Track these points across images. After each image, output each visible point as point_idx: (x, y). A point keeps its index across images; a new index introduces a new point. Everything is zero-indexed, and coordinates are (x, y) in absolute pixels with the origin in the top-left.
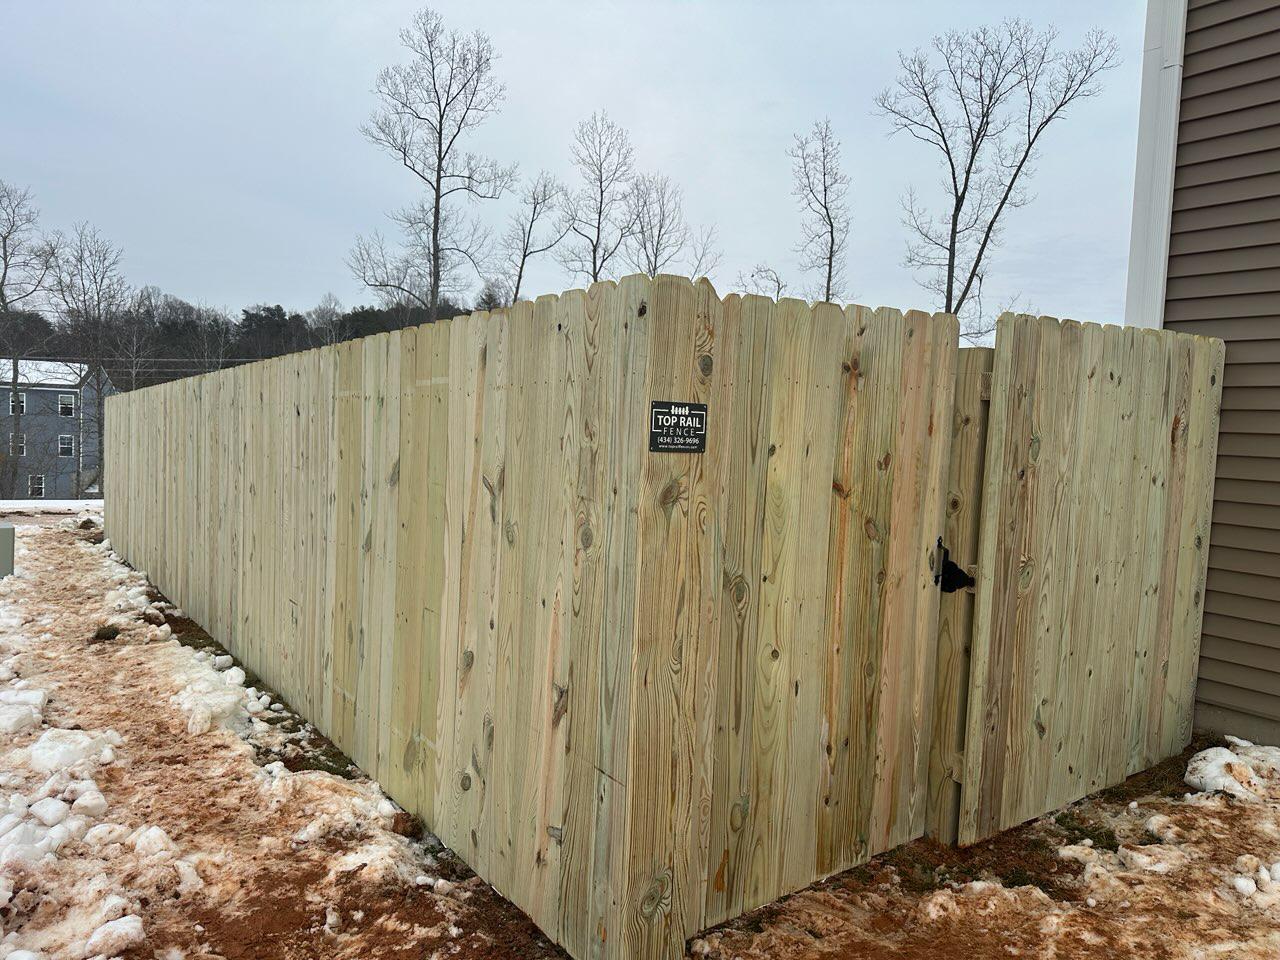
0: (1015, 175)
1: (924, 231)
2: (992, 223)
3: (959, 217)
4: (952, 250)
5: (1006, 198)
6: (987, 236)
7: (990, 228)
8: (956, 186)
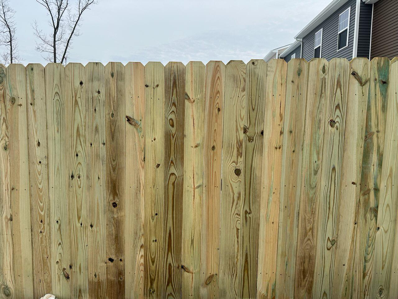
0: (76, 25)
1: (43, 38)
2: (69, 40)
3: (56, 35)
4: (54, 47)
5: (73, 32)
6: (68, 44)
7: (68, 42)
8: (54, 24)
